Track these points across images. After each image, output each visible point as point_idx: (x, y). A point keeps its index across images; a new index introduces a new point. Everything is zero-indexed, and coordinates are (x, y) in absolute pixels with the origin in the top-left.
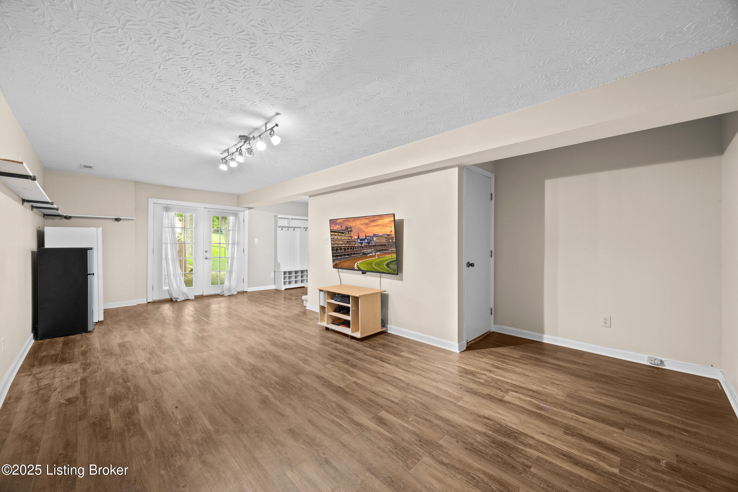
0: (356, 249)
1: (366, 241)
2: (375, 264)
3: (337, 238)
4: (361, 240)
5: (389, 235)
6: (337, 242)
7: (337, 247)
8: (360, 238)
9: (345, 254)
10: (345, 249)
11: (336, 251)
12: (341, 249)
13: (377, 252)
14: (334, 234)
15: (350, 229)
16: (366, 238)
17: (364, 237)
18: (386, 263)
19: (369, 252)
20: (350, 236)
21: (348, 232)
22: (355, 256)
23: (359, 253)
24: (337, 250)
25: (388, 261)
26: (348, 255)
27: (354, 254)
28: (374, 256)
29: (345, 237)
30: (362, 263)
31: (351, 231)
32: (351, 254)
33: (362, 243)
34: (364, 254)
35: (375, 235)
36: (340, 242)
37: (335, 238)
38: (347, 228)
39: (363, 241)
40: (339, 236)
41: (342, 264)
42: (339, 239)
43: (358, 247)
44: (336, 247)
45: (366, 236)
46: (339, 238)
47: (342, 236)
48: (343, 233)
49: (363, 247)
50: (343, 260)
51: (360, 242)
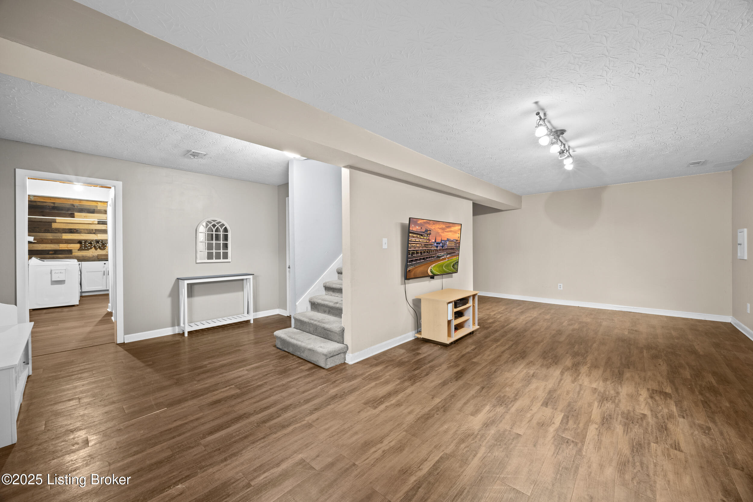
0: (432, 252)
1: (441, 245)
2: (445, 267)
3: (415, 240)
4: (437, 244)
5: (457, 240)
6: (414, 245)
7: (414, 250)
8: (437, 241)
9: (421, 259)
10: (421, 253)
11: (412, 255)
12: (417, 253)
13: (448, 255)
14: (413, 236)
15: (430, 232)
16: (441, 242)
17: (440, 241)
18: (452, 264)
19: (442, 255)
20: (428, 239)
21: (427, 234)
22: (429, 260)
23: (434, 257)
24: (413, 253)
25: (454, 263)
26: (423, 259)
27: (429, 257)
28: (444, 259)
29: (423, 240)
30: (435, 266)
31: (430, 234)
32: (427, 258)
33: (437, 247)
34: (439, 257)
35: (448, 240)
36: (418, 245)
37: (413, 240)
38: (427, 231)
39: (439, 245)
40: (418, 238)
41: (416, 269)
42: (417, 242)
43: (434, 251)
44: (412, 250)
45: (441, 240)
46: (416, 240)
47: (421, 238)
48: (422, 235)
49: (438, 251)
50: (417, 265)
51: (436, 245)
